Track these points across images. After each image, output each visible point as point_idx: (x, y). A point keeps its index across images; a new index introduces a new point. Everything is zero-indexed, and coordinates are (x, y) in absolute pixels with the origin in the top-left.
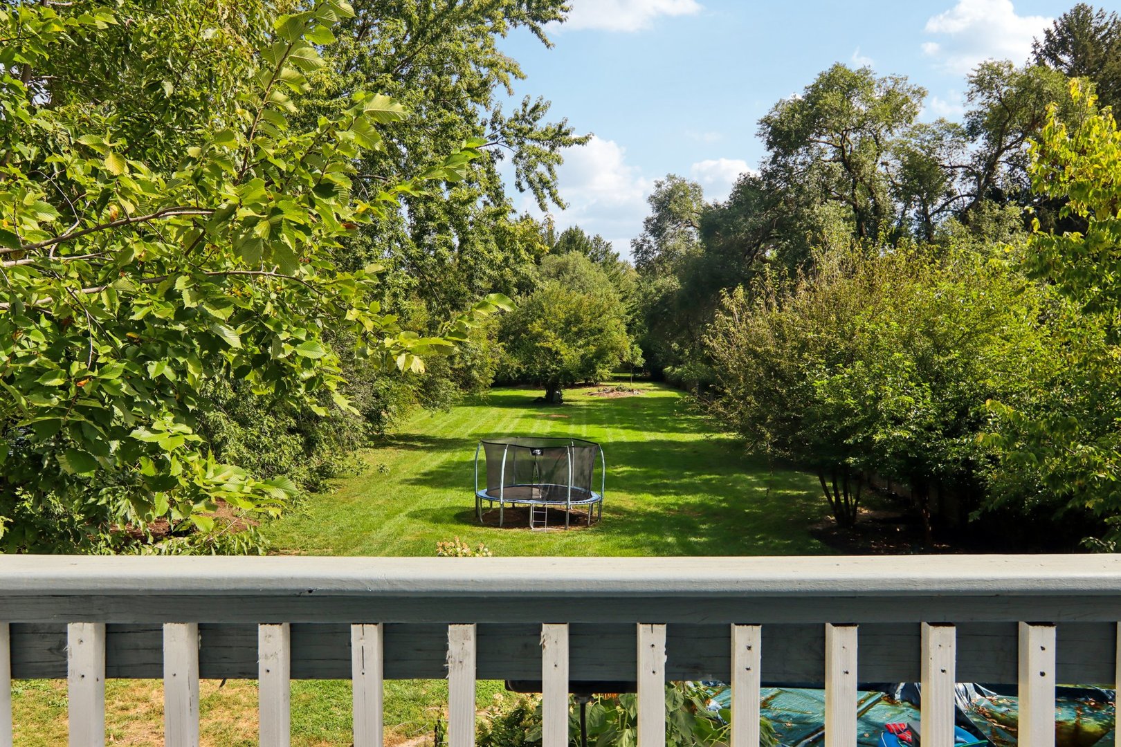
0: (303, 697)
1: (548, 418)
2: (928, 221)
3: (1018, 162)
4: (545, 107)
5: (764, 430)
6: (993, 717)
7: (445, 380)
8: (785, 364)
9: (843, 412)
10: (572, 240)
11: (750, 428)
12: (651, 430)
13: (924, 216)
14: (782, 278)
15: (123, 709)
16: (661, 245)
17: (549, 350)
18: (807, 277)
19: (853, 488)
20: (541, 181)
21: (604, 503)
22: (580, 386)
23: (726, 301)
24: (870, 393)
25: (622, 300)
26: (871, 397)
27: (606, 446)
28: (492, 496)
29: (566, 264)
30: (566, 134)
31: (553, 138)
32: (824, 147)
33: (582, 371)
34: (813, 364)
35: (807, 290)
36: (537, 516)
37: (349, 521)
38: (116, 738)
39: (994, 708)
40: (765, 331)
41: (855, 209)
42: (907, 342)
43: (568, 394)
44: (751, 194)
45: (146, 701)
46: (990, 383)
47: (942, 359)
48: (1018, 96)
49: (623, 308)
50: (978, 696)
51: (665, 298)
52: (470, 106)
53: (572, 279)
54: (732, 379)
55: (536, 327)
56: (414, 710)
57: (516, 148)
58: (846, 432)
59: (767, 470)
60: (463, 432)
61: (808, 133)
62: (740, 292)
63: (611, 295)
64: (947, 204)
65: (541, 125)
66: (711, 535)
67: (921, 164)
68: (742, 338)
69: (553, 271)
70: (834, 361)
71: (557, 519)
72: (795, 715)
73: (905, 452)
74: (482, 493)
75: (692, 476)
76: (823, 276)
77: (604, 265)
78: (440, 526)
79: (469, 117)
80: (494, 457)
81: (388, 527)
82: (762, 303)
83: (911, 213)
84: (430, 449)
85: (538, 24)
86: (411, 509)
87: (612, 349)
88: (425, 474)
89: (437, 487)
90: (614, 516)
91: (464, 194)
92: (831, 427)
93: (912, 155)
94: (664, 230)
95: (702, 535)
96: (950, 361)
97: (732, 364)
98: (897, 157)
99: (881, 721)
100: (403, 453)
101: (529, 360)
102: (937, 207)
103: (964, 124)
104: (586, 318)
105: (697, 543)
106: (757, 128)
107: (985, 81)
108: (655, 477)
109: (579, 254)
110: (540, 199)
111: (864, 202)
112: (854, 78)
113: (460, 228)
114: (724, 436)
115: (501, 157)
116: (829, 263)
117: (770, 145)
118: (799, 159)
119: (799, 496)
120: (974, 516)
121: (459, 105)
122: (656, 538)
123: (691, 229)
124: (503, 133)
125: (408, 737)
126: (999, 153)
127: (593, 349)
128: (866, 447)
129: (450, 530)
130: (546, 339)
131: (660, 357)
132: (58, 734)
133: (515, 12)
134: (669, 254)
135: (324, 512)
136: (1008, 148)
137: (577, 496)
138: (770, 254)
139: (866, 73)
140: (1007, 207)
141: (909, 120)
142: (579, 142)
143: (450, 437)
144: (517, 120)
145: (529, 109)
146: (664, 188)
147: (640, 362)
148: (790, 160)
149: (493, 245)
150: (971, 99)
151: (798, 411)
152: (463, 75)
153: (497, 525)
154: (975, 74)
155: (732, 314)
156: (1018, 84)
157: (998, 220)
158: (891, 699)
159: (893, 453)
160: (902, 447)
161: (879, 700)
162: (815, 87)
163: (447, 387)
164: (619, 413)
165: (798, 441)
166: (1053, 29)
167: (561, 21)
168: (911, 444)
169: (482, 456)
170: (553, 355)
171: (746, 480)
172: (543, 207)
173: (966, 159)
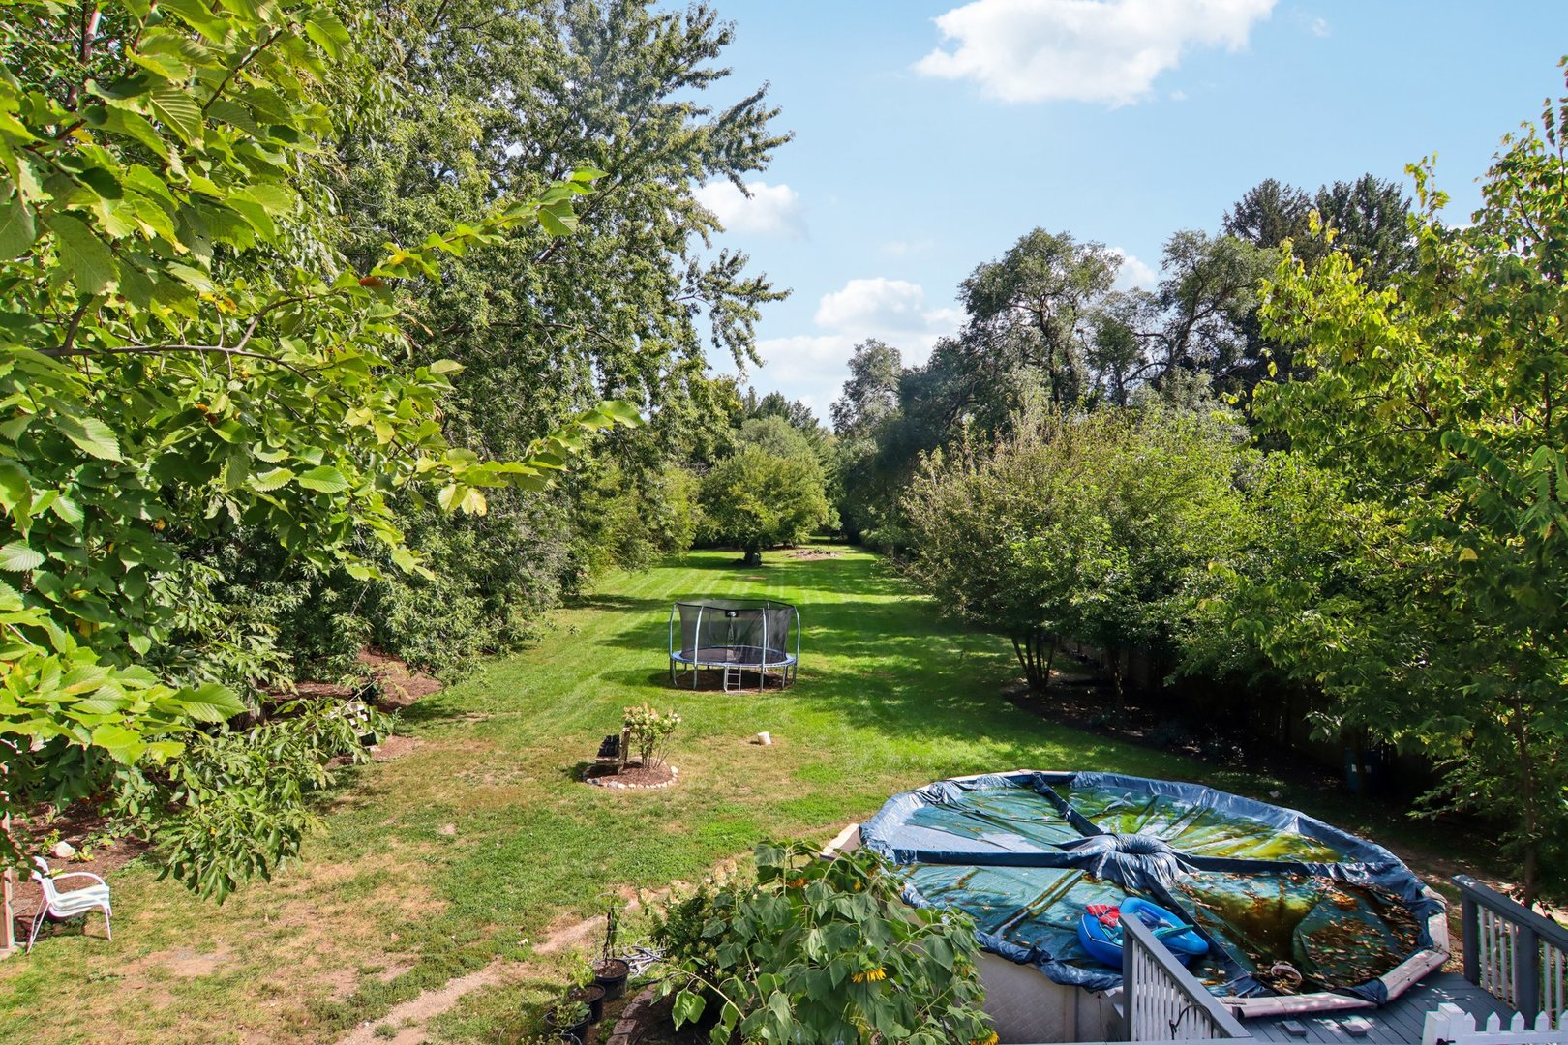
0: (476, 874)
1: (746, 579)
2: (1121, 387)
3: (1206, 332)
4: (744, 261)
5: (959, 593)
6: (1197, 895)
7: (643, 541)
8: (982, 527)
9: (1040, 575)
10: (774, 405)
11: (945, 591)
12: (848, 592)
13: (1118, 383)
14: (980, 441)
15: (282, 886)
16: (859, 409)
17: (749, 513)
18: (1004, 440)
19: (1047, 651)
20: (738, 337)
21: (799, 665)
22: (779, 548)
23: (924, 463)
24: (1068, 555)
25: (821, 465)
26: (1067, 560)
27: (802, 608)
28: (686, 658)
29: (767, 428)
30: (765, 288)
31: (751, 292)
32: (1023, 313)
33: (780, 534)
34: (1009, 528)
35: (1006, 453)
36: (731, 679)
37: (541, 683)
38: (271, 918)
39: (1197, 885)
40: (961, 494)
41: (1052, 375)
42: (1104, 506)
43: (766, 556)
44: (951, 358)
45: (308, 877)
46: (1186, 548)
47: (1138, 523)
48: (1209, 264)
49: (822, 472)
50: (1181, 873)
51: (863, 462)
52: (664, 255)
53: (772, 443)
54: (927, 542)
55: (736, 490)
56: (592, 888)
57: (713, 302)
58: (1044, 595)
59: (960, 633)
60: (662, 593)
61: (1009, 298)
62: (938, 455)
63: (811, 460)
64: (1139, 372)
65: (739, 279)
66: (904, 698)
67: (1116, 331)
68: (939, 502)
69: (753, 435)
70: (1032, 522)
71: (751, 681)
72: (993, 896)
73: (1100, 616)
74: (676, 655)
75: (886, 638)
76: (1021, 440)
77: (804, 429)
78: (633, 690)
79: (664, 266)
80: (690, 617)
81: (580, 690)
82: (960, 465)
83: (1105, 380)
84: (628, 610)
85: (737, 172)
86: (605, 671)
87: (810, 512)
88: (622, 635)
89: (633, 648)
90: (810, 678)
91: (655, 345)
92: (1027, 591)
93: (1108, 322)
94: (863, 393)
95: (896, 698)
96: (1147, 526)
97: (928, 527)
98: (1093, 325)
99: (1082, 902)
100: (601, 613)
101: (729, 523)
102: (1129, 375)
103: (1157, 292)
104: (786, 482)
105: (891, 706)
106: (957, 292)
107: (1179, 249)
108: (850, 639)
109: (780, 419)
110: (737, 355)
111: (1061, 368)
112: (1054, 243)
113: (651, 381)
114: (919, 598)
115: (697, 312)
116: (1027, 426)
117: (970, 309)
118: (999, 322)
119: (991, 658)
120: (1169, 681)
121: (653, 254)
122: (850, 701)
123: (889, 393)
124: (700, 287)
125: (584, 918)
126: (1190, 323)
127: (791, 512)
128: (1063, 611)
129: (643, 692)
130: (745, 502)
131: (857, 521)
132: (210, 913)
133: (714, 159)
134: (868, 418)
135: (516, 674)
136: (1200, 317)
137: (771, 659)
138: (968, 419)
139: (1066, 239)
140: (1199, 375)
141: (1106, 288)
142: (778, 298)
143: (649, 598)
144: (714, 273)
145: (727, 262)
146: (863, 352)
147: (837, 525)
148: (990, 323)
149: (689, 402)
150: (1165, 266)
151: (994, 573)
152: (657, 222)
153: (690, 688)
154: (1170, 243)
155: (929, 477)
156: (1211, 254)
157: (1189, 387)
158: (1092, 877)
159: (1089, 618)
160: (1098, 610)
161: (1079, 879)
162: (1015, 251)
163: (646, 548)
164: (817, 575)
165: (992, 603)
166: (1242, 202)
167: (761, 169)
168: (1106, 606)
169: (677, 616)
170: (753, 517)
171: (939, 642)
172: (739, 364)
173: (1159, 328)
